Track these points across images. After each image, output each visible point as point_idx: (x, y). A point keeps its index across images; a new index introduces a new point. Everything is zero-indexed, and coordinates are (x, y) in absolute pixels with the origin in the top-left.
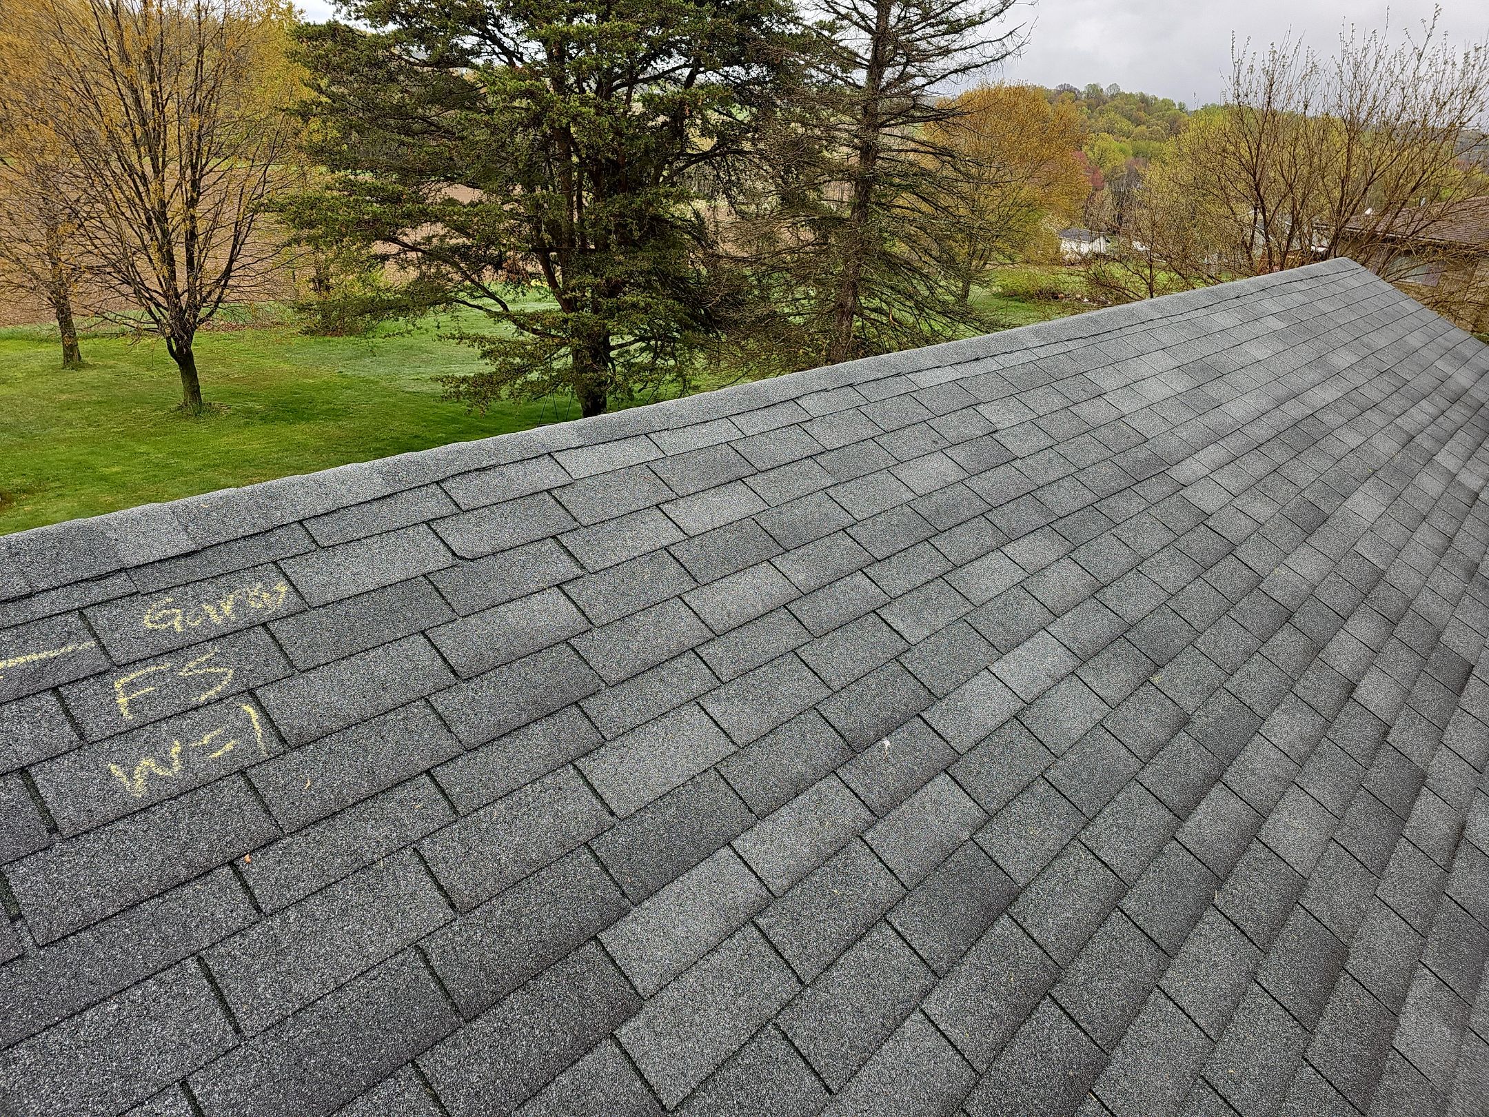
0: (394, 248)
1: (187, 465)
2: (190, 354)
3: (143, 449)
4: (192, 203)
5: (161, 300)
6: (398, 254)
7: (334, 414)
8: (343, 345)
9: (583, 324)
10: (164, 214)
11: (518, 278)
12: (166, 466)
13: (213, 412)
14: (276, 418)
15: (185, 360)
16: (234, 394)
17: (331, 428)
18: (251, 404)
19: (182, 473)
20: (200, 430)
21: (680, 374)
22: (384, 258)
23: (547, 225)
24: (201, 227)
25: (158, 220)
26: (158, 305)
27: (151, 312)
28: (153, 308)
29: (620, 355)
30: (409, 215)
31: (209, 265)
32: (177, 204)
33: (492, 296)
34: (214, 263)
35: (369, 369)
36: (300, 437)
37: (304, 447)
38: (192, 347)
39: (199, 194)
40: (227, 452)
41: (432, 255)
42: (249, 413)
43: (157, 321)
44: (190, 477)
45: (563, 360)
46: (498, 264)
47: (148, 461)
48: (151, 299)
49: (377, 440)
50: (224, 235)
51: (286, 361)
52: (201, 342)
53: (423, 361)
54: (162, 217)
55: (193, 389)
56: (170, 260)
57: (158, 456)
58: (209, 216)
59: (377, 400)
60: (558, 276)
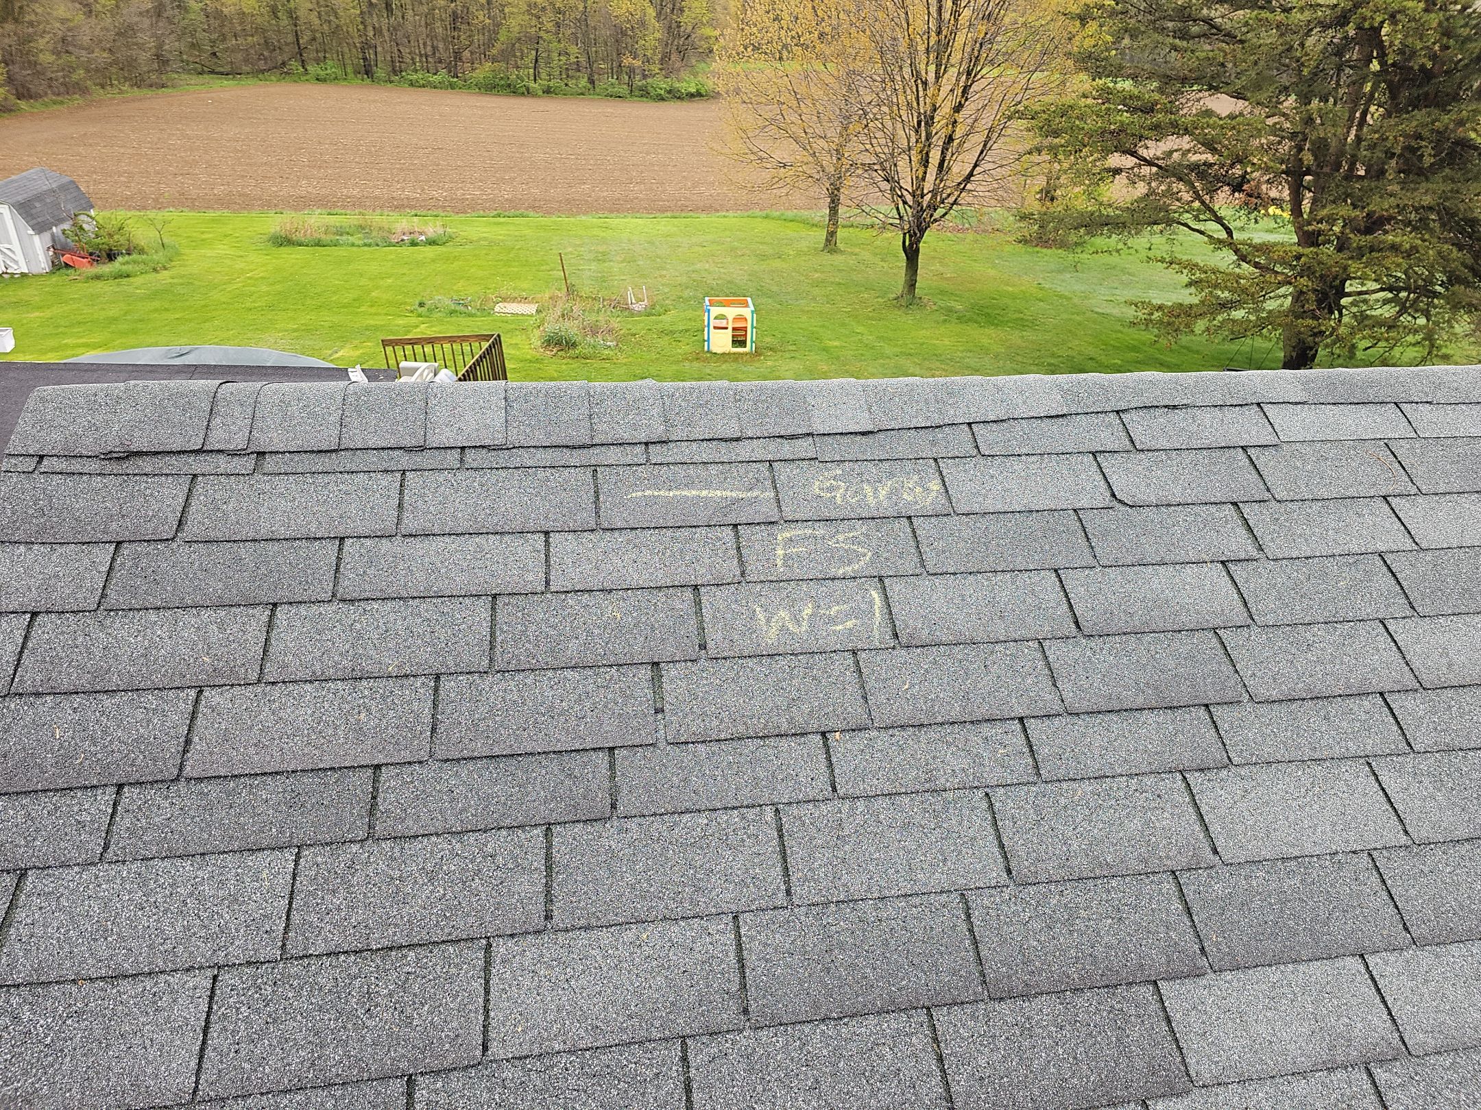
0: (1130, 161)
1: (889, 350)
2: (917, 250)
3: (860, 329)
4: (958, 108)
5: (909, 198)
6: (1132, 168)
7: (1022, 324)
8: (1051, 256)
9: (1320, 263)
10: (932, 118)
11: (1255, 202)
12: (873, 348)
13: (922, 307)
14: (970, 320)
15: (912, 254)
16: (942, 292)
17: (1015, 337)
18: (953, 304)
19: (883, 356)
20: (905, 320)
22: (1117, 171)
23: (1312, 143)
24: (958, 134)
25: (926, 123)
26: (905, 203)
27: (898, 209)
28: (901, 205)
29: (1353, 304)
30: (1156, 127)
31: (955, 169)
32: (946, 109)
33: (1219, 220)
34: (959, 168)
35: (1068, 285)
36: (985, 341)
37: (985, 350)
38: (921, 245)
39: (967, 100)
40: (922, 344)
41: (1166, 171)
42: (950, 310)
43: (901, 218)
44: (888, 361)
45: (1280, 301)
46: (1237, 187)
47: (861, 341)
48: (901, 196)
49: (1053, 355)
50: (978, 139)
51: (994, 266)
52: (930, 242)
53: (1122, 283)
54: (930, 121)
55: (911, 284)
56: (925, 162)
57: (869, 338)
58: (970, 121)
59: (1065, 316)
60: (1306, 206)
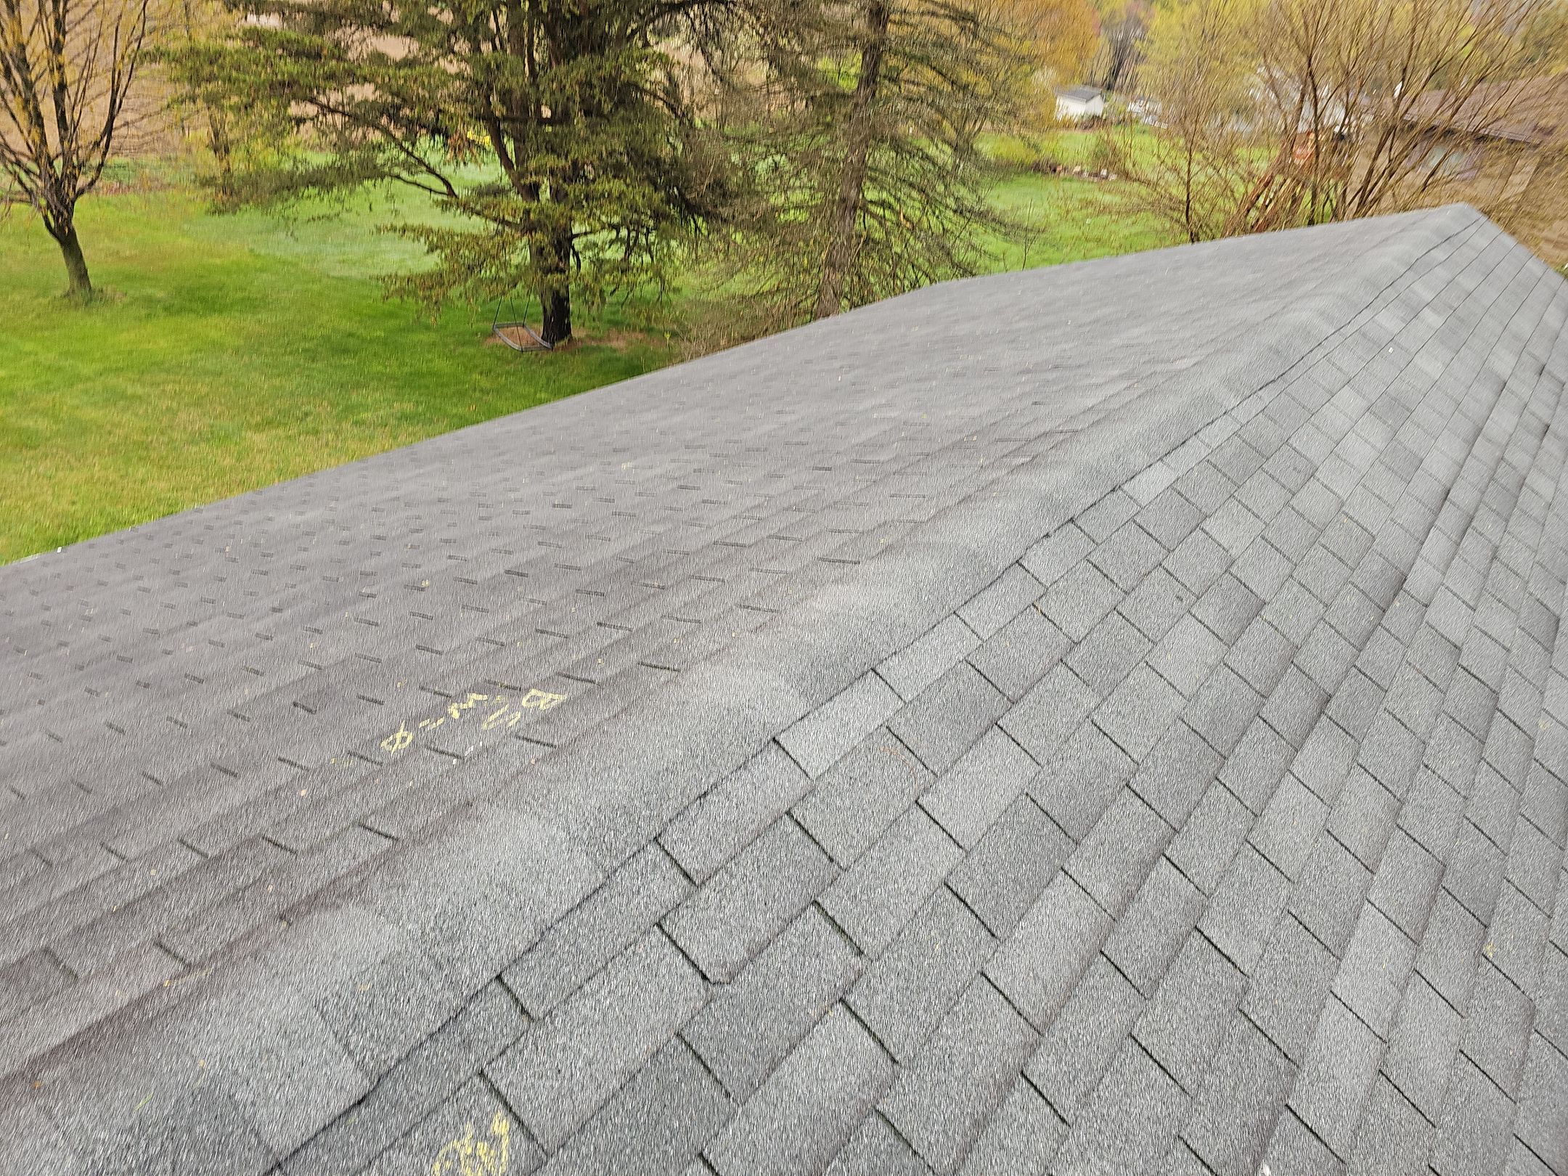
0: (311, 110)
1: (86, 369)
2: (72, 233)
3: (29, 346)
4: (57, 47)
5: (32, 166)
6: (317, 117)
7: (252, 304)
8: (249, 218)
9: (548, 216)
10: (24, 60)
11: (461, 149)
12: (59, 369)
13: (108, 301)
14: (181, 310)
15: (67, 239)
16: (129, 278)
17: (250, 323)
18: (150, 291)
19: (79, 378)
20: (91, 323)
21: (658, 274)
22: (300, 121)
23: (499, 93)
24: (71, 75)
25: (18, 69)
26: (28, 172)
27: (21, 182)
28: (23, 176)
29: (586, 247)
30: (331, 76)
31: (84, 124)
32: (37, 47)
33: (431, 171)
34: (91, 121)
35: (281, 247)
36: (214, 334)
37: (218, 347)
38: (74, 222)
39: (64, 34)
40: (130, 352)
41: (359, 116)
42: (150, 301)
43: (30, 192)
44: (89, 384)
45: (520, 255)
46: (435, 131)
47: (37, 364)
48: (18, 163)
49: (305, 338)
50: (102, 83)
51: (185, 234)
52: (84, 213)
54: (24, 65)
55: (81, 275)
56: (38, 120)
57: (48, 357)
58: (81, 61)
59: (298, 287)
60: (510, 146)
